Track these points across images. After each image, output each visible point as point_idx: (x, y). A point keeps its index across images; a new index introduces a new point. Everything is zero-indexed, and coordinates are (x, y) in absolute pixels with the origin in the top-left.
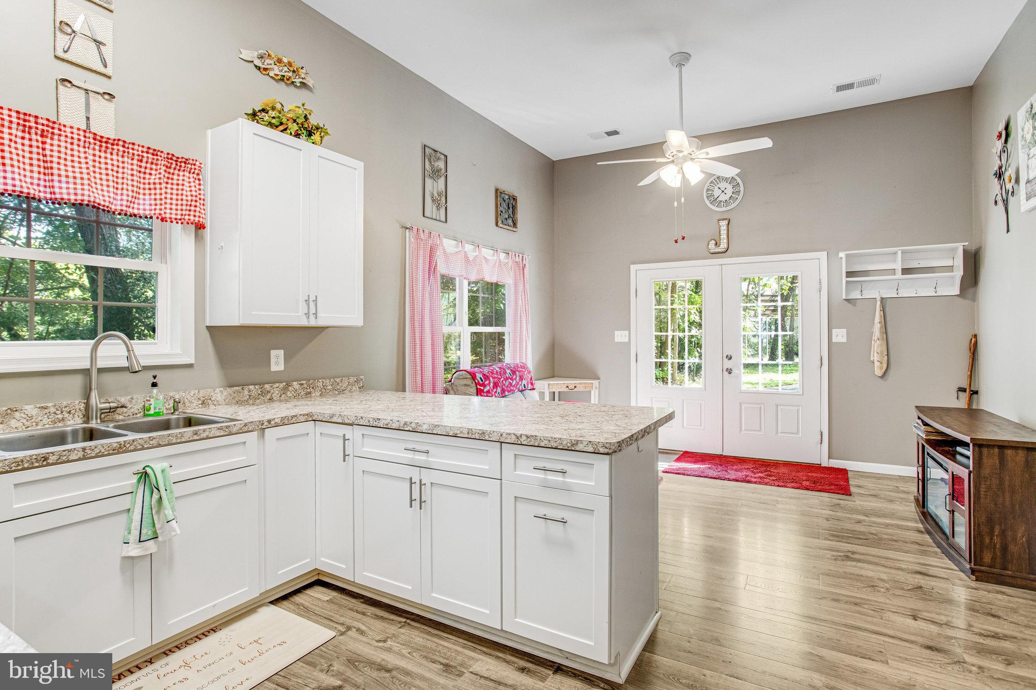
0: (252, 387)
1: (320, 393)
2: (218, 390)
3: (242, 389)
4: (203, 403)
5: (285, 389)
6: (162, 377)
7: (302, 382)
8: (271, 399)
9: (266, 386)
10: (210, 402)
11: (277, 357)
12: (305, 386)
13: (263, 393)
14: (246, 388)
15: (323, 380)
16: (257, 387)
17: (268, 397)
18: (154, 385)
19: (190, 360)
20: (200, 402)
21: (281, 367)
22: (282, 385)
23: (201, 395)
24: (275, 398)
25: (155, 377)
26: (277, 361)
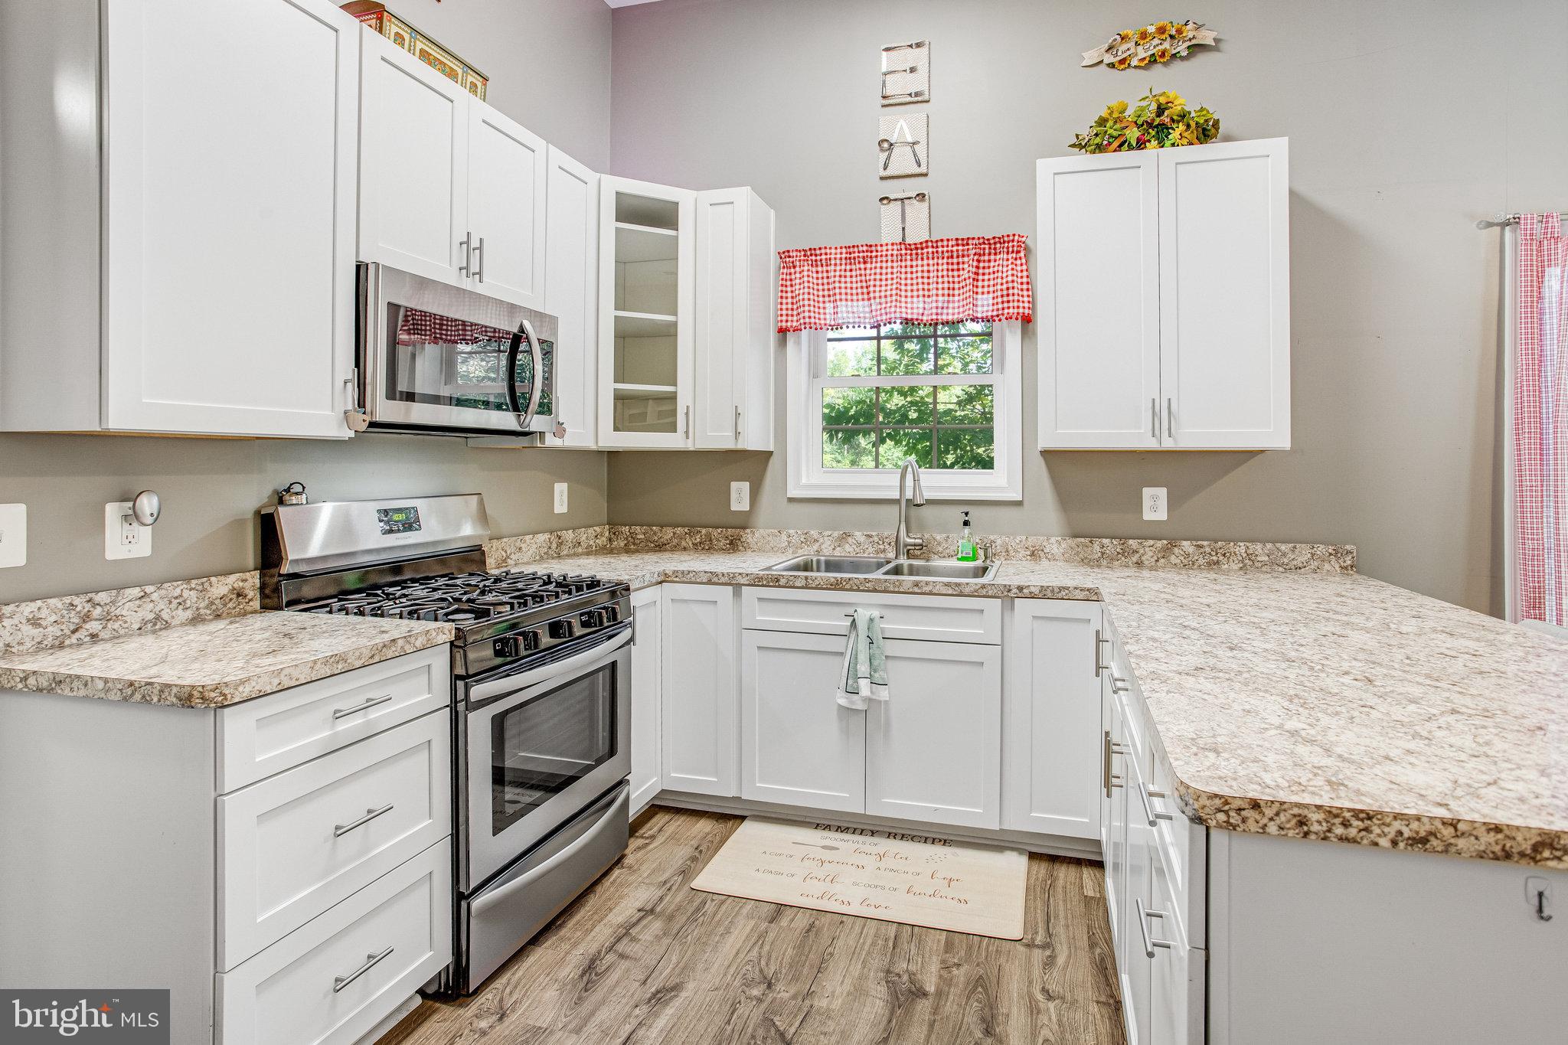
0: (1106, 541)
1: (1241, 565)
2: (1053, 540)
3: (1091, 542)
4: (1032, 554)
5: (1167, 551)
6: (975, 513)
7: (1199, 543)
8: (1139, 564)
9: (1131, 542)
10: (1042, 554)
11: (1155, 498)
12: (1208, 550)
13: (1125, 553)
14: (1097, 541)
15: (1248, 544)
16: (1115, 543)
17: (1135, 558)
18: (966, 523)
19: (1017, 496)
20: (1029, 553)
21: (1162, 515)
22: (1159, 544)
23: (1030, 544)
24: (1146, 563)
25: (967, 514)
26: (1155, 504)
